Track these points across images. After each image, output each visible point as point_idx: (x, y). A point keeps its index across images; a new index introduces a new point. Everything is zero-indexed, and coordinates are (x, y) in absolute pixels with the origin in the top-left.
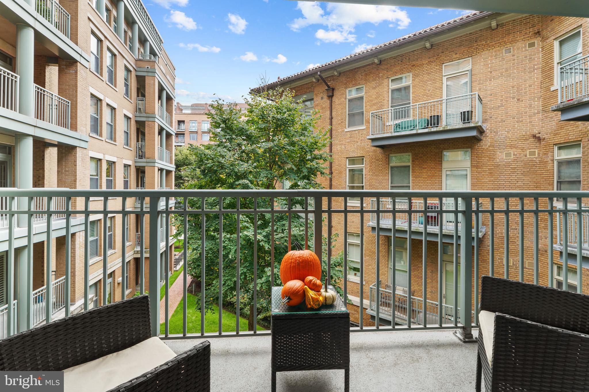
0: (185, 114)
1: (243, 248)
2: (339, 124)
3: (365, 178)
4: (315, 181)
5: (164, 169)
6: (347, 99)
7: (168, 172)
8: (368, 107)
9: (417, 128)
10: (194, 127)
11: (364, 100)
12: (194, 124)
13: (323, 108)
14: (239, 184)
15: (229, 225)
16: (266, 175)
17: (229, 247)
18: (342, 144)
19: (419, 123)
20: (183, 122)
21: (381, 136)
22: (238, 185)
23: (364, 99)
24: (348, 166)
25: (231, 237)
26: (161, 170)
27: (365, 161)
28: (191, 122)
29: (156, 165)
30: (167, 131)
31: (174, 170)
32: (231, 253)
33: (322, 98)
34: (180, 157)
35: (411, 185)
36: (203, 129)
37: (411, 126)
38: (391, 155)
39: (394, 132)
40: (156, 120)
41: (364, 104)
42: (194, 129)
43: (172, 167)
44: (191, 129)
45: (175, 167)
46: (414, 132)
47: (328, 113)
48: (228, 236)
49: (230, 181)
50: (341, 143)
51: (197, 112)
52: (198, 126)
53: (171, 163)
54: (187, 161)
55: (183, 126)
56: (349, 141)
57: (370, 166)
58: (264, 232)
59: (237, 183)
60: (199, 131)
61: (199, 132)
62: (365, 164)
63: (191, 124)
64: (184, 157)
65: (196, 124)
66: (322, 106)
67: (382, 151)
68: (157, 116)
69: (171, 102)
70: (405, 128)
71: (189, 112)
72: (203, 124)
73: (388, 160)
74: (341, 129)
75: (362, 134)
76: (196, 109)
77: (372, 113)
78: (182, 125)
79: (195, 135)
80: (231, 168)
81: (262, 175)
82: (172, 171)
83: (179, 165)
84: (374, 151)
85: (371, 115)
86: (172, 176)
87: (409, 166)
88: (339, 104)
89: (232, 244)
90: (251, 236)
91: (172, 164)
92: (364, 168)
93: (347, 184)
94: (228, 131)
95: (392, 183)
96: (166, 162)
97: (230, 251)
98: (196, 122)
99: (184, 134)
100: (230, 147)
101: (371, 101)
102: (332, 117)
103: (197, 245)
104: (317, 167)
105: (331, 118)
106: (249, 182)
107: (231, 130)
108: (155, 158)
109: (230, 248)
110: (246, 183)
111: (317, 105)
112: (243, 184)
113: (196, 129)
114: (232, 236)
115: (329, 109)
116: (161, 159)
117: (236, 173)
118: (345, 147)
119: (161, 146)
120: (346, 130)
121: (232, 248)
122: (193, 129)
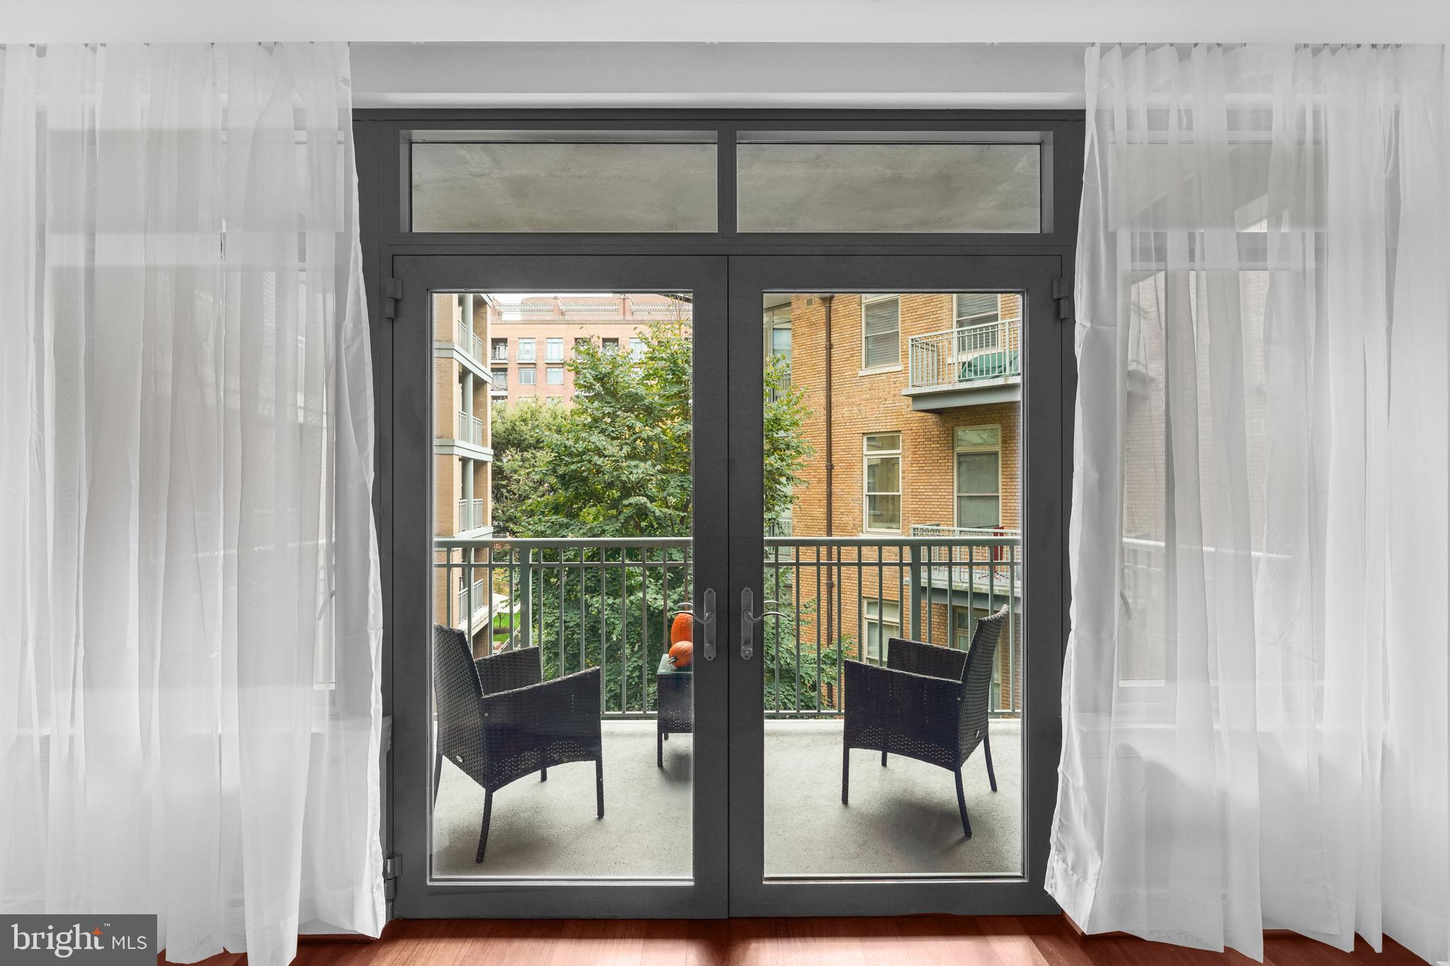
0: (506, 323)
1: (637, 623)
2: (847, 359)
3: (903, 478)
4: (783, 492)
5: (470, 459)
6: (863, 306)
7: (479, 465)
8: (908, 323)
9: (1007, 372)
10: (527, 352)
11: (900, 308)
12: (528, 347)
13: (811, 325)
14: (630, 504)
15: (611, 580)
16: (679, 484)
17: (612, 620)
18: (853, 404)
19: (1011, 362)
20: (504, 341)
21: (932, 391)
22: (627, 506)
23: (900, 304)
24: (866, 452)
25: (614, 603)
26: (464, 461)
27: (903, 441)
28: (521, 340)
29: (456, 451)
30: (475, 376)
31: (490, 459)
32: (615, 632)
33: (810, 302)
34: (500, 428)
35: (1000, 494)
36: (549, 357)
37: (994, 368)
38: (957, 429)
39: (960, 381)
40: (455, 355)
41: (900, 316)
42: (528, 356)
43: (486, 454)
44: (521, 357)
45: (492, 452)
46: (1000, 382)
47: (823, 334)
48: (610, 601)
49: (613, 494)
50: (850, 400)
51: (535, 318)
52: (538, 349)
53: (484, 444)
54: (514, 435)
55: (503, 352)
56: (868, 396)
57: (914, 453)
58: (676, 595)
59: (625, 502)
60: (538, 362)
61: (541, 365)
62: (903, 448)
63: (521, 346)
64: (509, 425)
65: (534, 346)
66: (808, 319)
67: (938, 419)
68: (457, 347)
69: (483, 310)
70: (982, 372)
71: (517, 317)
72: (549, 346)
73: (950, 440)
74: (851, 370)
75: (895, 383)
76: (532, 310)
77: (912, 340)
78: (502, 348)
79: (531, 372)
80: (615, 473)
81: (672, 483)
82: (486, 462)
83: (499, 447)
84: (922, 419)
85: (910, 343)
86: (486, 473)
87: (996, 454)
88: (846, 316)
89: (616, 616)
90: (651, 600)
91: (487, 446)
92: (900, 457)
93: (865, 491)
94: (609, 399)
95: (959, 490)
96: (474, 443)
97: (614, 628)
98: (534, 340)
99: (505, 370)
100: (612, 432)
101: (915, 310)
102: (830, 345)
103: (554, 618)
104: (778, 469)
105: (830, 347)
106: (648, 502)
107: (613, 394)
108: (452, 437)
109: (614, 623)
110: (643, 502)
111: (799, 318)
112: (637, 504)
113: (534, 357)
114: (617, 601)
115: (824, 327)
116: (464, 437)
117: (624, 483)
118: (860, 411)
119: (463, 409)
120: (861, 373)
121: (617, 622)
122: (528, 358)
